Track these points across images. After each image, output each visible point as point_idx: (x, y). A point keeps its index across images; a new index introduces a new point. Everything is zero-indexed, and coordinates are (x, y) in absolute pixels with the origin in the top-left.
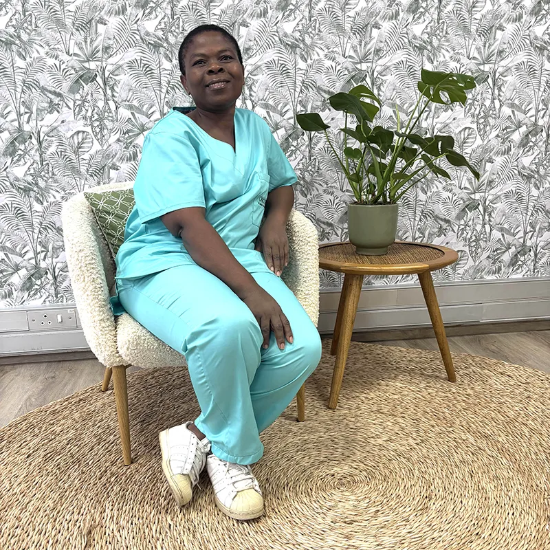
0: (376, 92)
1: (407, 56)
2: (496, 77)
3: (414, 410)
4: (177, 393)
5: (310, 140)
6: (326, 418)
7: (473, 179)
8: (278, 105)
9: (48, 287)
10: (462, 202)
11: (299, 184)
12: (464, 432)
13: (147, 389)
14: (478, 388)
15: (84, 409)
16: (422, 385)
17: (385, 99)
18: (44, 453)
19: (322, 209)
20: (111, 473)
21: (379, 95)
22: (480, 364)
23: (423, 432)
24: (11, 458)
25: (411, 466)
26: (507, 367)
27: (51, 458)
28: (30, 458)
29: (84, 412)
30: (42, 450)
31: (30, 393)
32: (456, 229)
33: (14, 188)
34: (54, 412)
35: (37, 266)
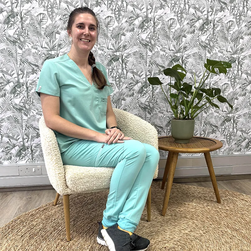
0: (184, 66)
1: (198, 50)
2: (240, 61)
3: (202, 216)
4: (89, 207)
5: (153, 88)
6: (161, 220)
7: (229, 107)
8: (138, 72)
9: (28, 155)
10: (223, 118)
11: (147, 108)
12: (226, 228)
13: (75, 204)
14: (232, 207)
15: (46, 214)
16: (205, 205)
17: (188, 70)
18: (29, 235)
19: (158, 120)
20: (61, 245)
21: (185, 68)
22: (232, 195)
23: (207, 227)
24: (14, 237)
25: (201, 243)
26: (245, 196)
27: (33, 238)
28: (23, 237)
29: (47, 215)
30: (28, 233)
31: (20, 206)
32: (220, 130)
33: (14, 109)
34: (32, 215)
35: (24, 145)
